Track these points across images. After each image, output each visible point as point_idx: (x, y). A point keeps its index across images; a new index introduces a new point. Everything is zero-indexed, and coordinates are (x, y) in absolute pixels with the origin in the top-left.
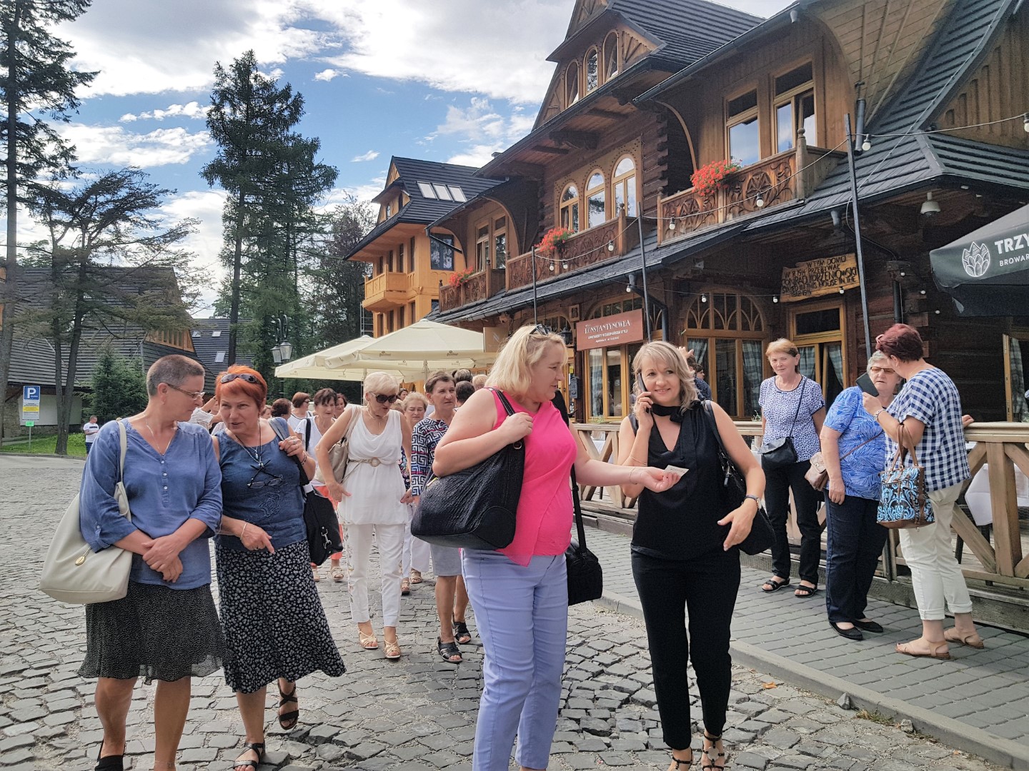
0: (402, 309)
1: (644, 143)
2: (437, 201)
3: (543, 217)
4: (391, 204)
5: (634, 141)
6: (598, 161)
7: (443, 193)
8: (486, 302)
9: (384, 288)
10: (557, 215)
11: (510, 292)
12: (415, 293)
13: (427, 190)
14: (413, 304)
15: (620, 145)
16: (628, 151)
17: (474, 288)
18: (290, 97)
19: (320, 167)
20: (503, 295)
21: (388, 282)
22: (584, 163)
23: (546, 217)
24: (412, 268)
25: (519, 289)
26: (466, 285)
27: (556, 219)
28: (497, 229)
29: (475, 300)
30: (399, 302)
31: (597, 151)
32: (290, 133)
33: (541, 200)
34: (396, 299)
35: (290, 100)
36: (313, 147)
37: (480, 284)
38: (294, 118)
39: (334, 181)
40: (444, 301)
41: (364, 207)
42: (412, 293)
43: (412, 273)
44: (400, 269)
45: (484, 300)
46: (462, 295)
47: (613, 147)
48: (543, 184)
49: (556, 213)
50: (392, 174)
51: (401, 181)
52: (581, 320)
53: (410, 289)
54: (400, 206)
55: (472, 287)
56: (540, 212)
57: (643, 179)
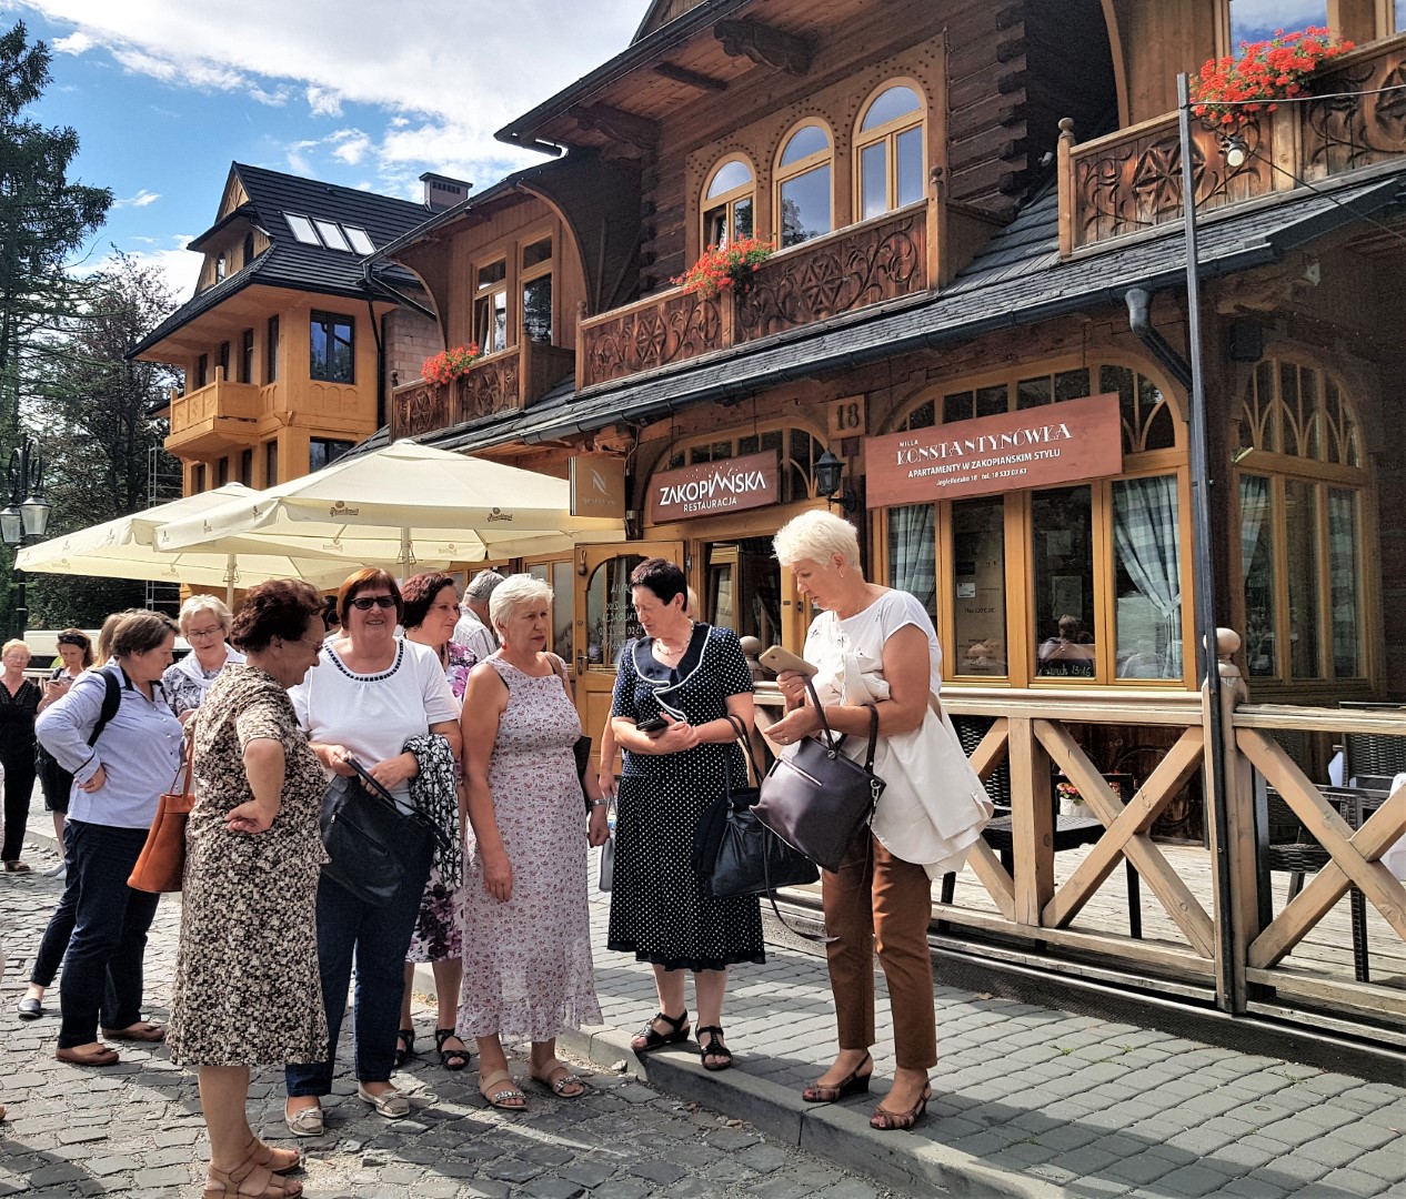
0: (247, 456)
1: (952, 52)
2: (322, 250)
3: (653, 233)
4: (228, 255)
5: (923, 46)
6: (816, 100)
7: (333, 236)
8: (522, 415)
9: (214, 412)
10: (694, 227)
11: (590, 389)
12: (277, 422)
13: (302, 229)
14: (272, 446)
15: (878, 59)
16: (902, 71)
17: (485, 385)
18: (23, 47)
19: (75, 189)
20: (571, 396)
21: (222, 400)
22: (772, 108)
23: (661, 233)
24: (270, 376)
25: (618, 381)
26: (462, 381)
27: (691, 234)
28: (525, 267)
29: (488, 412)
30: (242, 441)
31: (811, 78)
32: (19, 121)
33: (646, 198)
34: (240, 435)
35: (23, 53)
36: (64, 146)
37: (502, 378)
38: (28, 91)
39: (105, 213)
40: (403, 417)
41: (149, 277)
42: (270, 423)
43: (271, 386)
44: (245, 377)
45: (513, 411)
46: (452, 404)
47: (858, 67)
48: (654, 161)
49: (689, 223)
50: (232, 198)
51: (251, 209)
52: (867, 432)
53: (267, 415)
54: (248, 259)
55: (478, 385)
56: (646, 222)
57: (949, 128)
